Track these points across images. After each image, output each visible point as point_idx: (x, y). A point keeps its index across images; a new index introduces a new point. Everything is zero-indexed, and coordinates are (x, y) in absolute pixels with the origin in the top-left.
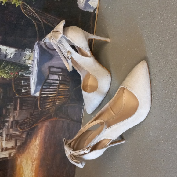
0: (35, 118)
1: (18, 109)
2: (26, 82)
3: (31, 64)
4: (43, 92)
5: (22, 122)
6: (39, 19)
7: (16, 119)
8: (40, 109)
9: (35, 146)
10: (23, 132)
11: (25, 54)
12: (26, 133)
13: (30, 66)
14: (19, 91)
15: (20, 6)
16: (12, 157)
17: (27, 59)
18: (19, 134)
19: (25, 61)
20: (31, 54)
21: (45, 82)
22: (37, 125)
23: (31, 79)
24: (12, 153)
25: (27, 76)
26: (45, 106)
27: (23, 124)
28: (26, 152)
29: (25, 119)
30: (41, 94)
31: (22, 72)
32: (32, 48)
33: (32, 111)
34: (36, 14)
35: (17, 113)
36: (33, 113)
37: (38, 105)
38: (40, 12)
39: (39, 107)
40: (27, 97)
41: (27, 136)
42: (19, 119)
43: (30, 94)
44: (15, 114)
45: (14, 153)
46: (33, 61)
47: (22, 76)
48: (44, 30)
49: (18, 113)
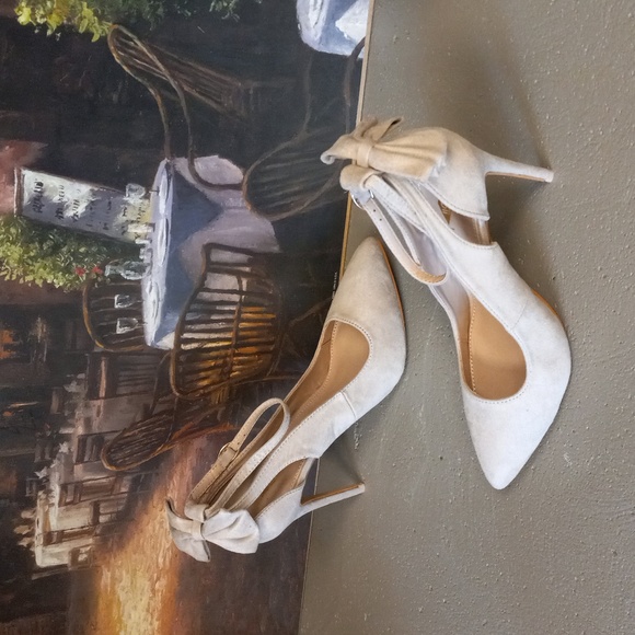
0: (160, 426)
1: (102, 393)
2: (130, 300)
3: (145, 237)
4: (186, 335)
5: (115, 441)
6: (172, 82)
7: (95, 429)
8: (178, 394)
9: (161, 523)
10: (119, 476)
11: (126, 203)
12: (129, 477)
13: (143, 246)
14: (105, 332)
15: (106, 37)
16: (82, 563)
17: (132, 222)
18: (104, 481)
19: (123, 228)
20: (147, 201)
21: (194, 300)
22: (166, 449)
23: (147, 290)
24: (83, 550)
25: (132, 278)
26: (192, 381)
27: (120, 448)
28: (130, 548)
29: (125, 430)
30: (179, 341)
31: (116, 264)
32: (147, 182)
33: (150, 402)
34: (159, 64)
35: (99, 407)
36: (153, 408)
37: (168, 380)
38: (175, 60)
39: (173, 387)
40: (130, 353)
41: (132, 490)
42: (104, 430)
43: (142, 341)
44: (93, 413)
45: (88, 548)
46: (153, 225)
47: (117, 278)
48: (188, 121)
49: (102, 409)
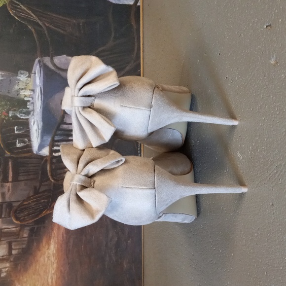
0: (44, 199)
1: (10, 179)
2: (23, 129)
3: (30, 96)
4: (55, 148)
5: (20, 206)
6: (40, 22)
7: (7, 199)
8: (53, 181)
9: (48, 257)
10: (22, 227)
11: (19, 80)
12: (28, 228)
13: (29, 101)
14: (10, 146)
15: (6, 4)
16: (3, 278)
17: (22, 89)
18: (14, 229)
19: (18, 92)
20: (29, 79)
21: (58, 129)
22: (48, 212)
23: (32, 124)
24: (4, 270)
25: (23, 118)
26: (61, 174)
27: (22, 211)
28: (31, 271)
29: (24, 201)
30: (52, 151)
31: (15, 110)
32: (29, 69)
33: (38, 185)
34: (33, 15)
35: (9, 187)
36: (39, 188)
37: (47, 173)
38: (40, 12)
39: (50, 176)
40: (24, 158)
41: (30, 235)
42: (12, 200)
43: (31, 151)
44: (6, 190)
45: (7, 269)
46: (33, 91)
47: (15, 117)
48: (49, 40)
49: (10, 188)
